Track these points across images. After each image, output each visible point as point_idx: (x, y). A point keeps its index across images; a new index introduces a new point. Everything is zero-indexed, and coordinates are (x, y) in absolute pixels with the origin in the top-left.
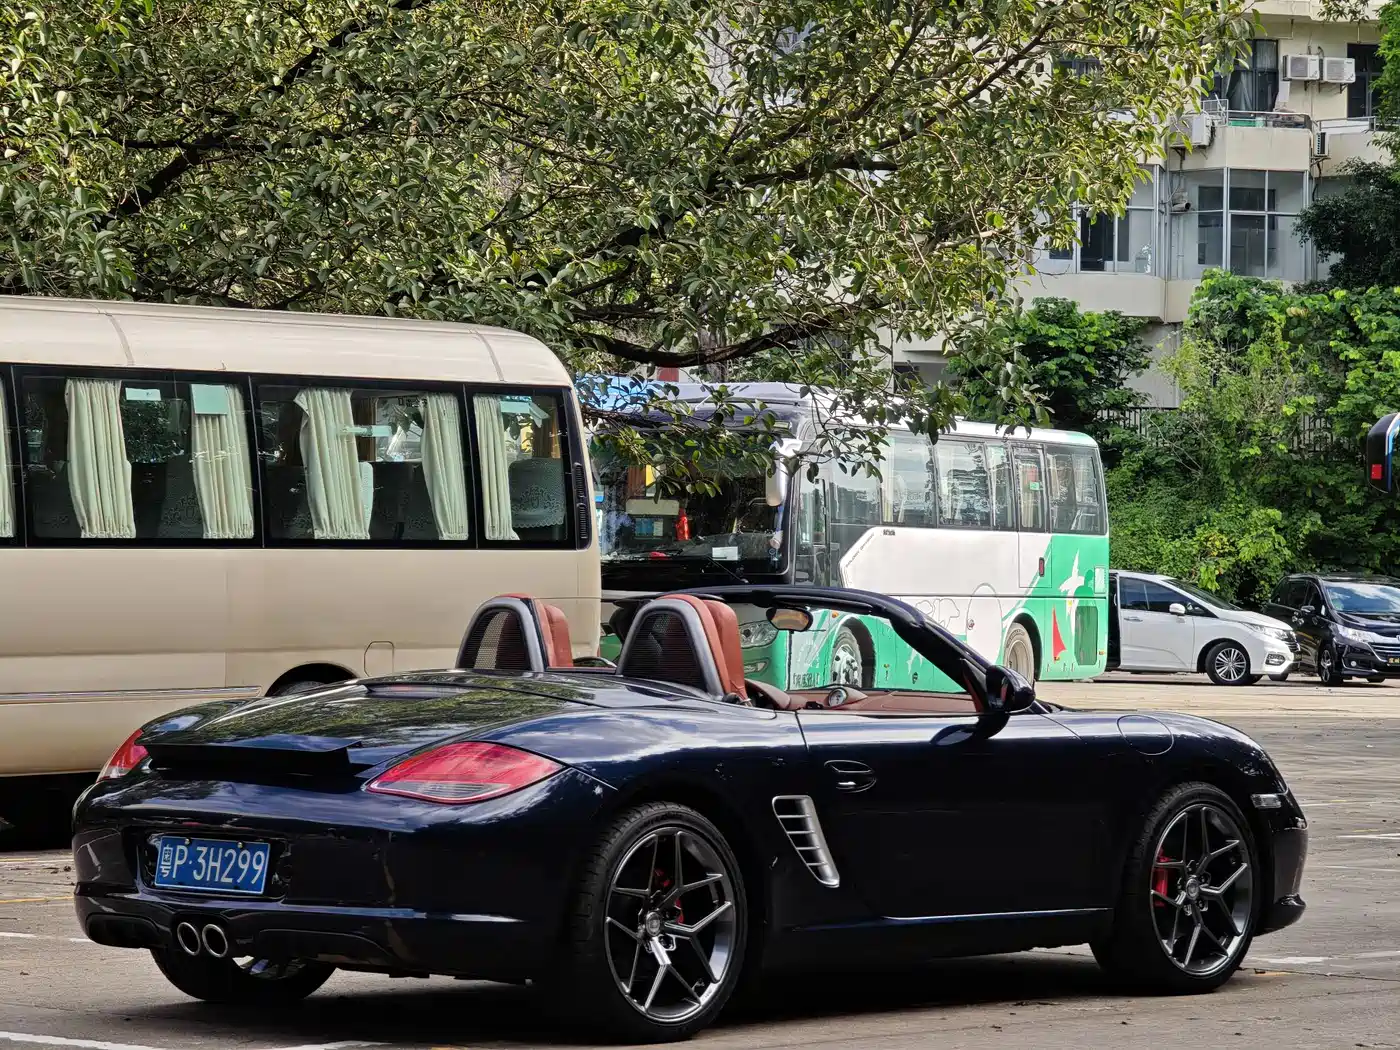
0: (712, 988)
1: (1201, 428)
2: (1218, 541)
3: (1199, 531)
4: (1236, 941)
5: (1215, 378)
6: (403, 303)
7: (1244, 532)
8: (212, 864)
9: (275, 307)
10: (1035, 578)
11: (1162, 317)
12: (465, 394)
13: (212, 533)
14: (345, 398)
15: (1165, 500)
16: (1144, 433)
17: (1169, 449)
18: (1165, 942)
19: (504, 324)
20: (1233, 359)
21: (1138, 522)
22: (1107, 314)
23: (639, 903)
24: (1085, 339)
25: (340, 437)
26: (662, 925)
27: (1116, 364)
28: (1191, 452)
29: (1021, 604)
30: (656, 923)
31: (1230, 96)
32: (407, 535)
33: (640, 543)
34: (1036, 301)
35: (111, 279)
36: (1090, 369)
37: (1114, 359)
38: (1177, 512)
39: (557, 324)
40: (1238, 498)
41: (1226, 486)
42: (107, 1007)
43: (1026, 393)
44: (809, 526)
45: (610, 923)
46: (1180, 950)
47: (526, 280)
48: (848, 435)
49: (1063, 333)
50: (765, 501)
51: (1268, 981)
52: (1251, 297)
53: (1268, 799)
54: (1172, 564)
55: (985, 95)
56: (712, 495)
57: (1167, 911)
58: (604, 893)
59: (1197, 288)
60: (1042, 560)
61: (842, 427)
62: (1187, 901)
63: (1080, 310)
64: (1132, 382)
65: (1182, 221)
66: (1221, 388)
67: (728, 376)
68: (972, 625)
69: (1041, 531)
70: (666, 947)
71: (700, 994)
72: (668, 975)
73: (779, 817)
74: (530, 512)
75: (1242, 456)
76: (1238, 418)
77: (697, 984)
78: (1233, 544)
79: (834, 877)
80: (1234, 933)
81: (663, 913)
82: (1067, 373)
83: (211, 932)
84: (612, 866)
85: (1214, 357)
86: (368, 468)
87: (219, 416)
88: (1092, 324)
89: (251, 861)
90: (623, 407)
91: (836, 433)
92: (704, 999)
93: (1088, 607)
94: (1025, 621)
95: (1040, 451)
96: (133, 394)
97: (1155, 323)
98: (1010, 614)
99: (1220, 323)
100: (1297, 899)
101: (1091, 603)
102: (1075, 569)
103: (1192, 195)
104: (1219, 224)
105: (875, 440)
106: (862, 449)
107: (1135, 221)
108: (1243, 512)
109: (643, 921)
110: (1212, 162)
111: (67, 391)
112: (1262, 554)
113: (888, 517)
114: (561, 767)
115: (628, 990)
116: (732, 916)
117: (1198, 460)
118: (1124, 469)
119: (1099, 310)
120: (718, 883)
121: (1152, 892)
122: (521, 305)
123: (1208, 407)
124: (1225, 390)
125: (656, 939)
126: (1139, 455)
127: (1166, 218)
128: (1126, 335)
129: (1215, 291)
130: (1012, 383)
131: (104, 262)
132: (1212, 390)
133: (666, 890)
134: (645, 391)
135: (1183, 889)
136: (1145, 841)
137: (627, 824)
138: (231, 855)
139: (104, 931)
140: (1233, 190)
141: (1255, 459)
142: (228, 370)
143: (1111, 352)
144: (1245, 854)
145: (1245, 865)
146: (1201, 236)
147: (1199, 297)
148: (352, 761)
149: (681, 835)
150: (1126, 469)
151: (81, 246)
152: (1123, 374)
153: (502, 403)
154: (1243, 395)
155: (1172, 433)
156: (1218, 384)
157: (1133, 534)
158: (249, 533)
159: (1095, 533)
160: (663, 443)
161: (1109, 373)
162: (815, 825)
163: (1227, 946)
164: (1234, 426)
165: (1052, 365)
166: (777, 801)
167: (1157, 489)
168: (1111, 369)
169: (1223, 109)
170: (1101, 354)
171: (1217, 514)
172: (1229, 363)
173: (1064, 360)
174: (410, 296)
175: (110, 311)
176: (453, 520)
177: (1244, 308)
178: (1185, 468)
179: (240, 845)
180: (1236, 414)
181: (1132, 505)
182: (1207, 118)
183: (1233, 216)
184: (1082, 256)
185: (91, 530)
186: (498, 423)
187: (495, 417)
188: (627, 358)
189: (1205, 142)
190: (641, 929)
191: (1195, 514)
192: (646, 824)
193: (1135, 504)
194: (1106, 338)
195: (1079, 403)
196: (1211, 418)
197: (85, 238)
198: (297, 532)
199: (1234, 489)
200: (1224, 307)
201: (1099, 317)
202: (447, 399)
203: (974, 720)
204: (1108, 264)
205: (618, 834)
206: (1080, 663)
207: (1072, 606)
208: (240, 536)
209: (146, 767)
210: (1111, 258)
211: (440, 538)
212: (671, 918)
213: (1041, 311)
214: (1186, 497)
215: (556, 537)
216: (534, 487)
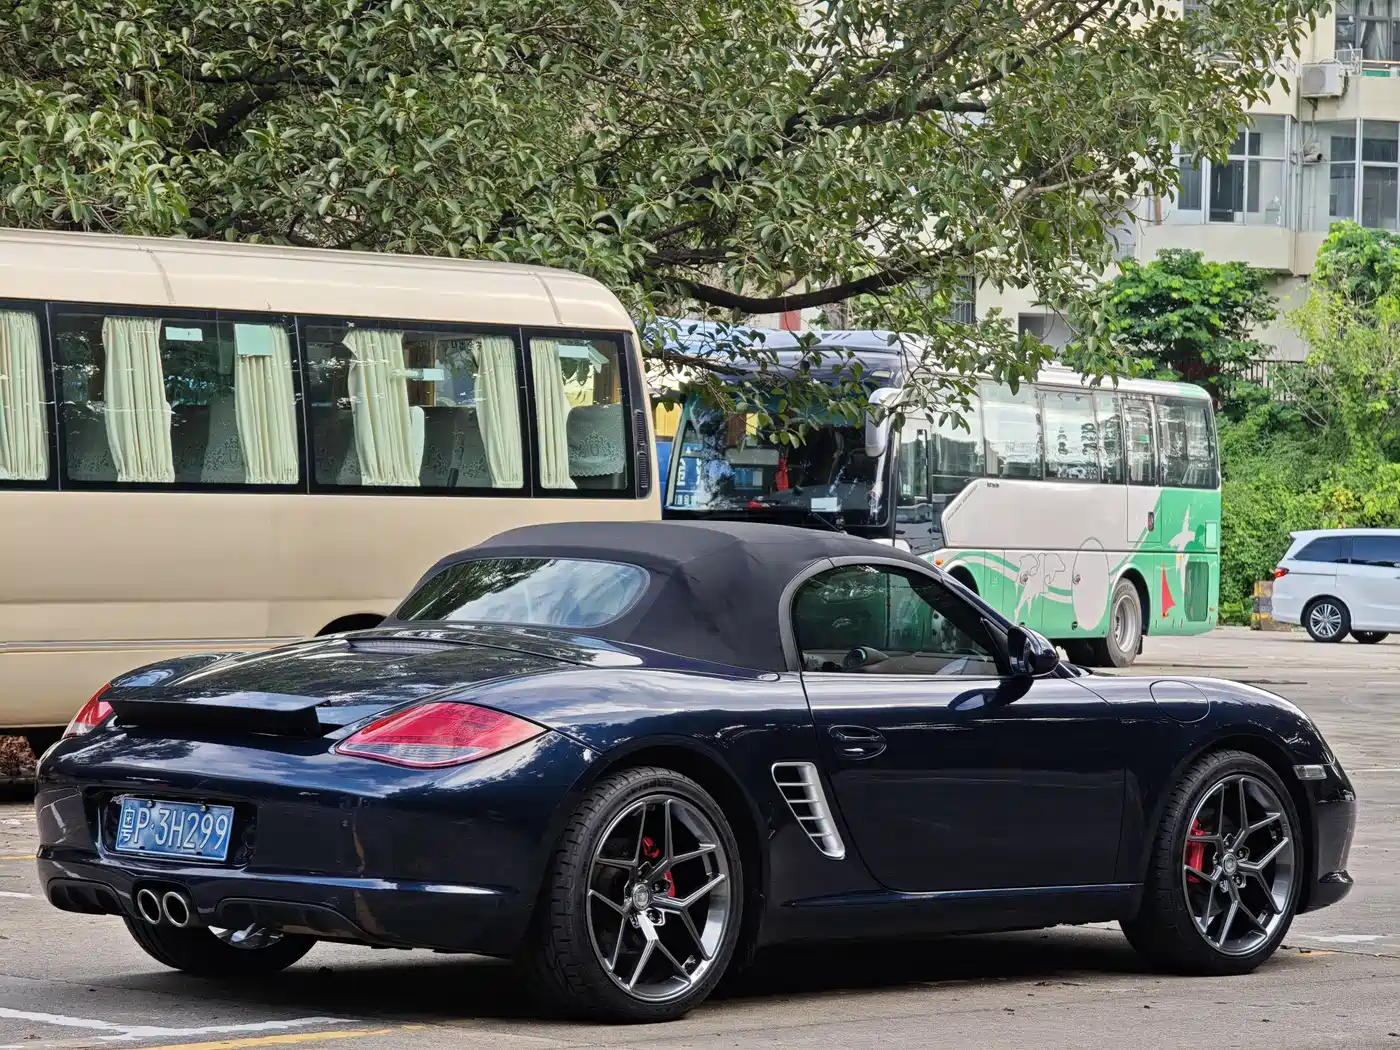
0: (705, 965)
1: (1327, 382)
2: (1343, 495)
3: (1323, 486)
4: (1276, 919)
5: (1342, 332)
6: (468, 245)
7: (1369, 487)
8: (174, 828)
9: (340, 247)
10: (1144, 532)
11: (1292, 270)
12: (521, 337)
13: (254, 478)
14: (396, 340)
15: (1289, 455)
16: (1269, 385)
17: (1295, 403)
18: (1198, 919)
19: (573, 267)
20: (1361, 312)
21: (1262, 476)
22: (1233, 264)
23: (624, 875)
24: (1210, 291)
25: (392, 380)
26: (650, 898)
27: (1242, 316)
28: (1317, 407)
29: (1129, 559)
30: (644, 896)
31: (1364, 46)
32: (462, 482)
33: (742, 493)
34: (1161, 252)
35: (163, 214)
36: (1215, 321)
37: (1240, 310)
38: (1303, 466)
39: (625, 266)
40: (1364, 453)
41: (1352, 441)
42: (74, 977)
43: (1114, 343)
44: (910, 477)
45: (593, 896)
46: (1214, 929)
47: (597, 222)
48: (936, 385)
49: (1186, 284)
50: (864, 452)
51: (1311, 961)
52: (1379, 250)
53: (1312, 771)
54: (1295, 519)
55: (1079, 34)
56: (796, 445)
57: (1200, 888)
58: (585, 866)
59: (1326, 241)
60: (1151, 514)
61: (931, 377)
62: (1223, 877)
63: (1204, 261)
64: (1257, 332)
65: (1313, 173)
66: (1349, 341)
67: (847, 325)
68: (1078, 580)
69: (1152, 484)
70: (655, 921)
71: (690, 972)
72: (656, 951)
73: (779, 785)
74: (588, 460)
75: (1368, 411)
76: (1366, 373)
77: (688, 961)
78: (1358, 499)
79: (839, 848)
80: (1272, 911)
81: (651, 885)
82: (1192, 325)
83: (172, 900)
84: (595, 836)
85: (1341, 311)
86: (419, 412)
87: (263, 357)
88: (1216, 275)
89: (214, 825)
90: (709, 354)
91: (924, 383)
92: (695, 977)
93: (1200, 563)
94: (1133, 576)
95: (1151, 404)
96: (175, 334)
97: (1281, 276)
98: (1117, 569)
99: (1349, 275)
100: (1345, 875)
101: (1200, 558)
102: (1186, 525)
103: (1324, 146)
104: (1351, 175)
105: (965, 389)
106: (951, 399)
107: (1265, 171)
108: (1369, 468)
109: (629, 894)
110: (1344, 113)
111: (104, 329)
112: (1388, 510)
113: (992, 469)
114: (542, 730)
115: (611, 968)
116: (726, 891)
117: (1324, 414)
118: (1249, 422)
119: (1222, 261)
120: (711, 855)
121: (1185, 867)
122: (590, 246)
123: (1334, 360)
124: (1352, 344)
125: (644, 913)
126: (1265, 408)
127: (1297, 169)
128: (1253, 286)
129: (1345, 244)
130: (1099, 333)
131: (154, 196)
132: (1338, 343)
133: (655, 862)
134: (730, 338)
135: (1219, 864)
136: (1177, 813)
137: (613, 791)
138: (193, 819)
139: (66, 897)
140: (1366, 142)
141: (1383, 415)
142: (273, 310)
143: (1236, 304)
144: (1286, 828)
145: (1286, 840)
146: (1334, 188)
147: (1326, 250)
148: (320, 721)
149: (671, 804)
150: (1251, 423)
151: (132, 180)
152: (1250, 325)
153: (561, 347)
154: (1370, 349)
155: (1297, 387)
156: (1345, 337)
157: (1257, 488)
158: (294, 479)
159: (1206, 487)
160: (747, 391)
161: (1235, 324)
162: (818, 793)
163: (1266, 923)
164: (1362, 380)
165: (1174, 317)
166: (777, 768)
167: (1281, 441)
168: (1236, 321)
169: (1357, 59)
170: (1226, 305)
171: (1343, 469)
172: (1357, 316)
173: (1187, 311)
174: (476, 237)
175: (151, 248)
176: (506, 465)
177: (1372, 261)
178: (1311, 423)
179: (203, 808)
180: (1363, 368)
181: (1256, 458)
182: (1340, 69)
183: (1366, 168)
184: (1212, 206)
185: (127, 474)
186: (556, 369)
187: (552, 360)
188: (712, 304)
189: (1338, 92)
190: (628, 902)
191: (1321, 469)
192: (634, 791)
193: (1260, 458)
194: (1230, 289)
195: (1203, 355)
196: (1337, 371)
197: (134, 171)
198: (344, 478)
199: (1360, 444)
200: (1351, 259)
201: (1224, 268)
202: (502, 341)
203: (995, 685)
204: (1238, 215)
205: (602, 802)
206: (1190, 619)
207: (1182, 561)
208: (284, 482)
209: (111, 723)
210: (1240, 209)
211: (494, 486)
212: (661, 891)
213: (1165, 263)
214: (1312, 451)
215: (616, 486)
216: (594, 434)
